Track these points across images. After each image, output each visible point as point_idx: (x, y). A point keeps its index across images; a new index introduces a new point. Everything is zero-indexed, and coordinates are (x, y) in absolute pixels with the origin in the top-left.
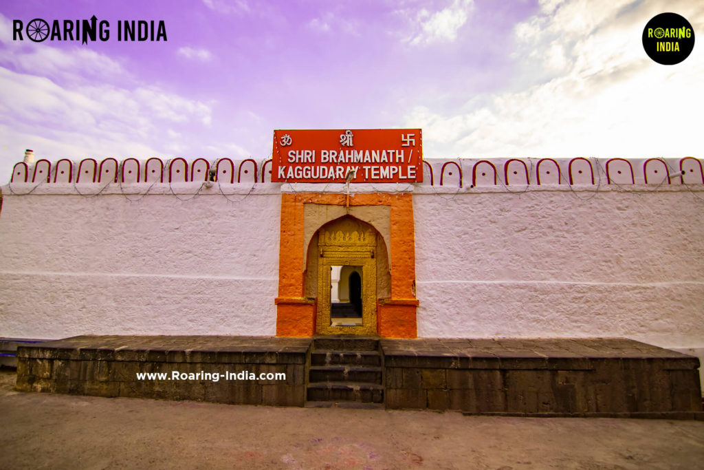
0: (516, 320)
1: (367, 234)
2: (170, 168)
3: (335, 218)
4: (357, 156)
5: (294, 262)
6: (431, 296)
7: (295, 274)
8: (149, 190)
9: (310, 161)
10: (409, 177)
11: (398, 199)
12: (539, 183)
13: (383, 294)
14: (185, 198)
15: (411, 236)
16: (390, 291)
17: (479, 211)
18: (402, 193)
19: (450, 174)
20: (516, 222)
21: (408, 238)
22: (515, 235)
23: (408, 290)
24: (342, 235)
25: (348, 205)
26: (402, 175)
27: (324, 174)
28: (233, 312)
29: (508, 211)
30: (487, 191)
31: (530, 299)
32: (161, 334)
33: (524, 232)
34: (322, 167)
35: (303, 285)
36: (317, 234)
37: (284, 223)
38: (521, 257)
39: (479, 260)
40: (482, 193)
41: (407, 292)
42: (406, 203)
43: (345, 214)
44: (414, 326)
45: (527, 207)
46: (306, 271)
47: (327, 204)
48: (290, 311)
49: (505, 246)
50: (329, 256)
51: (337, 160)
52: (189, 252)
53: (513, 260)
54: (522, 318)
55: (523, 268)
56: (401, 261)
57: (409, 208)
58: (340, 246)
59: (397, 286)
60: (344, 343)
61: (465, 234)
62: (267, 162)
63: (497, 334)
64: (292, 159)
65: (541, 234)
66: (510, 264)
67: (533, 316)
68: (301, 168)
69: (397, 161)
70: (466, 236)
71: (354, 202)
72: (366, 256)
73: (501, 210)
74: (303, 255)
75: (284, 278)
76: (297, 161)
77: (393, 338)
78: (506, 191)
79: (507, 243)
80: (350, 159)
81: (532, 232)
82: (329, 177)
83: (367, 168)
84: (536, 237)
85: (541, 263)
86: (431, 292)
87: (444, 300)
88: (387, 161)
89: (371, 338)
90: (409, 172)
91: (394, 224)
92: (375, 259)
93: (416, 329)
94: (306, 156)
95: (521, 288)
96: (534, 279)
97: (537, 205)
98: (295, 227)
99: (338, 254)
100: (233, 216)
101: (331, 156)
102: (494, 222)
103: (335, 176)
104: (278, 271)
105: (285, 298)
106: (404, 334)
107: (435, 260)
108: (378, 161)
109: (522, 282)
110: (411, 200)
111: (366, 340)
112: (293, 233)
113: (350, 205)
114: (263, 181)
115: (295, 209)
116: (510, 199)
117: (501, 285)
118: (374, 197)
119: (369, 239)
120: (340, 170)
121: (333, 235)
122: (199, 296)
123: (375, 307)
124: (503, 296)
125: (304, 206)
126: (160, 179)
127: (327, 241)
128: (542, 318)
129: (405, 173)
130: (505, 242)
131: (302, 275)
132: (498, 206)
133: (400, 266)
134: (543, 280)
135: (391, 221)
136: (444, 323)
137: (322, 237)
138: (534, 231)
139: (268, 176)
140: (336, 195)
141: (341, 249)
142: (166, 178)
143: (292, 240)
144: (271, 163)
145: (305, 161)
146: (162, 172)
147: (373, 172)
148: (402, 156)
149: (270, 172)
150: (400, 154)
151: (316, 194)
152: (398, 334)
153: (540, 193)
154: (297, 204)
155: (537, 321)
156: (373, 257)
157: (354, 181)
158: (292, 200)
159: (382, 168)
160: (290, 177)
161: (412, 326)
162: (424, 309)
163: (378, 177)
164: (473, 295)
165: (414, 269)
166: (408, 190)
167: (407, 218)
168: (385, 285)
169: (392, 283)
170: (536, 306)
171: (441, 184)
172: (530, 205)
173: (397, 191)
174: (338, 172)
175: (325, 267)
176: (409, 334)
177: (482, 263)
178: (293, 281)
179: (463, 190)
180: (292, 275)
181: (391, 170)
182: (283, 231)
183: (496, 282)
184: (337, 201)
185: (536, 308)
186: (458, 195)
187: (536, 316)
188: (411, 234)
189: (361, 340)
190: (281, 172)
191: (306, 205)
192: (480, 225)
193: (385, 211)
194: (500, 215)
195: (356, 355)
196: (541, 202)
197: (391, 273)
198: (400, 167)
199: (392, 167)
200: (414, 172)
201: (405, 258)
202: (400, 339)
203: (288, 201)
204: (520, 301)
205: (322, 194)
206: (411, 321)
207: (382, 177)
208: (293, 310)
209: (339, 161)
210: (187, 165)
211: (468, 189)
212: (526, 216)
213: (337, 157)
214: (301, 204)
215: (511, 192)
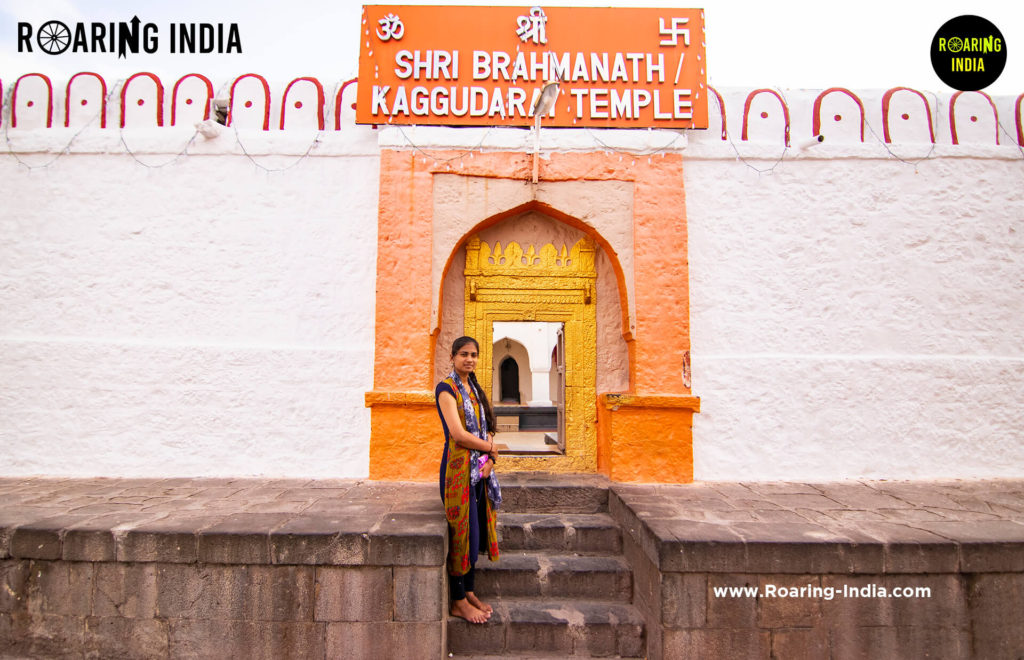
0: (908, 440)
1: (575, 251)
2: (123, 95)
3: (506, 209)
4: (556, 65)
5: (409, 310)
6: (722, 388)
7: (413, 336)
8: (71, 144)
9: (447, 76)
10: (678, 115)
11: (652, 167)
12: (955, 141)
13: (612, 384)
14: (156, 161)
15: (681, 251)
16: (630, 377)
17: (829, 199)
18: (663, 153)
19: (764, 115)
20: (908, 225)
21: (674, 255)
22: (907, 253)
23: (674, 374)
24: (518, 251)
25: (535, 179)
26: (661, 112)
27: (479, 107)
28: (267, 424)
29: (892, 200)
30: (845, 156)
31: (937, 395)
32: (100, 475)
33: (924, 248)
34: (475, 90)
35: (432, 364)
36: (463, 248)
37: (385, 219)
38: (918, 302)
39: (826, 309)
40: (836, 159)
41: (670, 379)
42: (670, 177)
43: (529, 200)
44: (688, 456)
45: (931, 192)
46: (438, 330)
47: (486, 177)
48: (402, 421)
49: (882, 279)
50: (490, 298)
51: (510, 75)
52: (166, 287)
53: (900, 307)
54: (920, 437)
55: (921, 326)
56: (658, 307)
57: (675, 187)
58: (513, 277)
59: (649, 365)
60: (529, 497)
61: (796, 250)
62: (346, 85)
63: (866, 471)
64: (404, 69)
65: (959, 253)
66: (895, 317)
67: (942, 431)
68: (426, 92)
69: (650, 78)
70: (800, 254)
71: (548, 173)
72: (574, 300)
73: (876, 199)
74: (431, 292)
75: (387, 346)
76: (417, 76)
77: (639, 483)
78: (887, 155)
79: (888, 272)
80: (539, 71)
81: (941, 248)
82: (491, 114)
83: (579, 92)
84: (950, 260)
85: (959, 316)
86: (724, 379)
87: (752, 397)
88: (625, 79)
89: (591, 483)
90: (678, 104)
91: (642, 224)
92: (592, 308)
93: (692, 461)
94: (437, 64)
95: (919, 371)
96: (943, 351)
97: (951, 187)
98: (413, 228)
99: (510, 296)
100: (268, 205)
101: (496, 65)
102: (859, 225)
103: (507, 110)
104: (373, 331)
105: (389, 392)
106: (663, 473)
107: (732, 308)
108: (606, 78)
109: (919, 358)
110: (680, 170)
111: (579, 488)
112: (407, 242)
113: (541, 180)
114: (338, 127)
115: (412, 186)
116: (895, 174)
117: (875, 364)
118: (596, 161)
119: (577, 260)
120: (517, 95)
121: (498, 251)
122: (190, 386)
123: (594, 412)
124: (879, 389)
125: (433, 179)
126: (99, 121)
127: (485, 263)
128: (960, 435)
129: (667, 105)
130: (884, 269)
131: (428, 339)
132: (869, 188)
133: (655, 320)
134: (962, 353)
135: (635, 216)
136: (750, 448)
137: (472, 255)
138: (945, 245)
139: (348, 114)
140: (508, 154)
141: (518, 283)
142: (113, 118)
143: (406, 258)
144: (356, 84)
145: (436, 76)
146: (104, 103)
147: (594, 103)
148: (661, 68)
149: (354, 106)
150: (655, 62)
151: (463, 152)
152: (651, 473)
153: (957, 161)
154: (416, 174)
155: (951, 442)
156: (588, 301)
157: (551, 124)
158: (406, 165)
159: (614, 93)
160: (400, 112)
161: (681, 454)
162: (707, 416)
163: (604, 115)
164: (814, 386)
165: (686, 327)
166: (676, 146)
167: (671, 211)
168: (616, 364)
169: (638, 358)
170: (950, 410)
171: (744, 137)
172: (937, 189)
173: (648, 148)
174: (512, 101)
175: (479, 323)
176: (675, 474)
177: (833, 314)
178: (408, 353)
179: (794, 150)
180: (406, 339)
181: (636, 98)
182: (384, 238)
183: (867, 357)
184: (509, 171)
185: (949, 415)
186: (785, 163)
187: (947, 432)
188: (681, 246)
189: (567, 490)
190: (378, 99)
191: (436, 176)
192: (828, 231)
193: (621, 193)
194: (874, 209)
195: (562, 529)
196: (961, 183)
197: (634, 336)
198: (656, 93)
199: (637, 93)
200: (688, 104)
201: (666, 300)
202: (656, 484)
203: (397, 168)
204: (916, 399)
205: (476, 152)
206: (680, 446)
207: (614, 115)
208: (408, 420)
209: (515, 77)
210: (161, 89)
211: (804, 149)
212: (929, 213)
213: (510, 68)
214: (426, 174)
215: (897, 159)
